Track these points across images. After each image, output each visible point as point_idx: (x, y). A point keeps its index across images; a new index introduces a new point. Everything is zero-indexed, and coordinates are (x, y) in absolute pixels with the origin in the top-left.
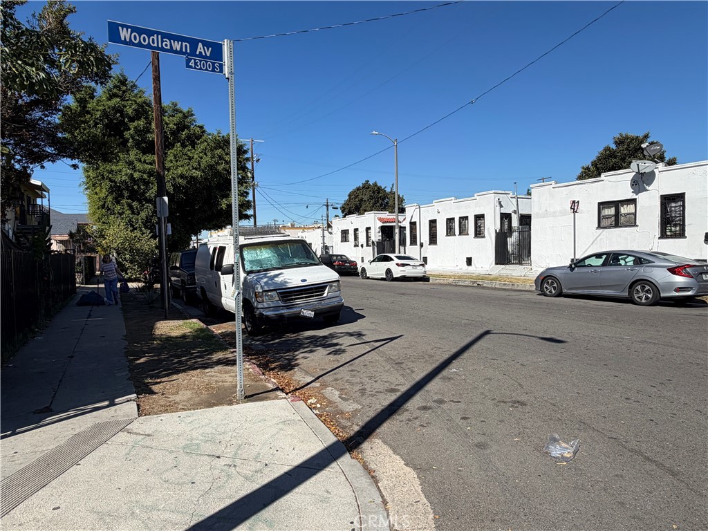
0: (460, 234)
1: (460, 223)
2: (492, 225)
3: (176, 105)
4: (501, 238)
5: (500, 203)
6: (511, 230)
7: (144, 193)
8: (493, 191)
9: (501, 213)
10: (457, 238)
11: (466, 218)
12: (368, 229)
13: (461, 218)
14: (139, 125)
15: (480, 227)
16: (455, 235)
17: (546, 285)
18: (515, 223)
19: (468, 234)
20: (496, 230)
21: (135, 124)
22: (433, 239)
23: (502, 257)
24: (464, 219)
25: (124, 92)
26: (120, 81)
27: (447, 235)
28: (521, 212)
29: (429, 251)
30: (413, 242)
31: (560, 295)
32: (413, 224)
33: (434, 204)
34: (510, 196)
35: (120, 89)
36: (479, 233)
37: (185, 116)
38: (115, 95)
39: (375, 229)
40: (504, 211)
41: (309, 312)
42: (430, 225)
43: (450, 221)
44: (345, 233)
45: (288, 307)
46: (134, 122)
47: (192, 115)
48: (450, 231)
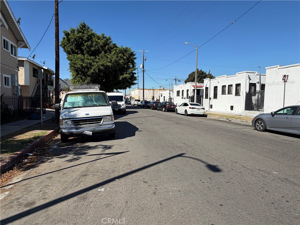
0: (228, 93)
1: (229, 88)
2: (244, 89)
3: (104, 35)
4: (249, 97)
5: (249, 78)
6: (255, 92)
7: (87, 72)
8: (245, 72)
9: (250, 83)
10: (227, 96)
11: (232, 85)
12: (188, 90)
13: (229, 86)
14: (88, 44)
15: (238, 90)
16: (226, 94)
17: (257, 124)
18: (258, 88)
19: (232, 94)
20: (246, 92)
21: (86, 44)
22: (215, 96)
23: (249, 106)
24: (230, 86)
25: (84, 30)
26: (83, 26)
27: (222, 94)
28: (262, 83)
29: (213, 102)
30: (207, 97)
31: (266, 130)
32: (207, 88)
33: (217, 78)
34: (256, 74)
35: (83, 29)
36: (237, 93)
37: (107, 40)
38: (80, 32)
39: (191, 91)
40: (251, 82)
41: (89, 132)
42: (214, 89)
43: (224, 87)
44: (178, 92)
45: (77, 129)
46: (86, 43)
47: (111, 39)
48: (223, 92)
